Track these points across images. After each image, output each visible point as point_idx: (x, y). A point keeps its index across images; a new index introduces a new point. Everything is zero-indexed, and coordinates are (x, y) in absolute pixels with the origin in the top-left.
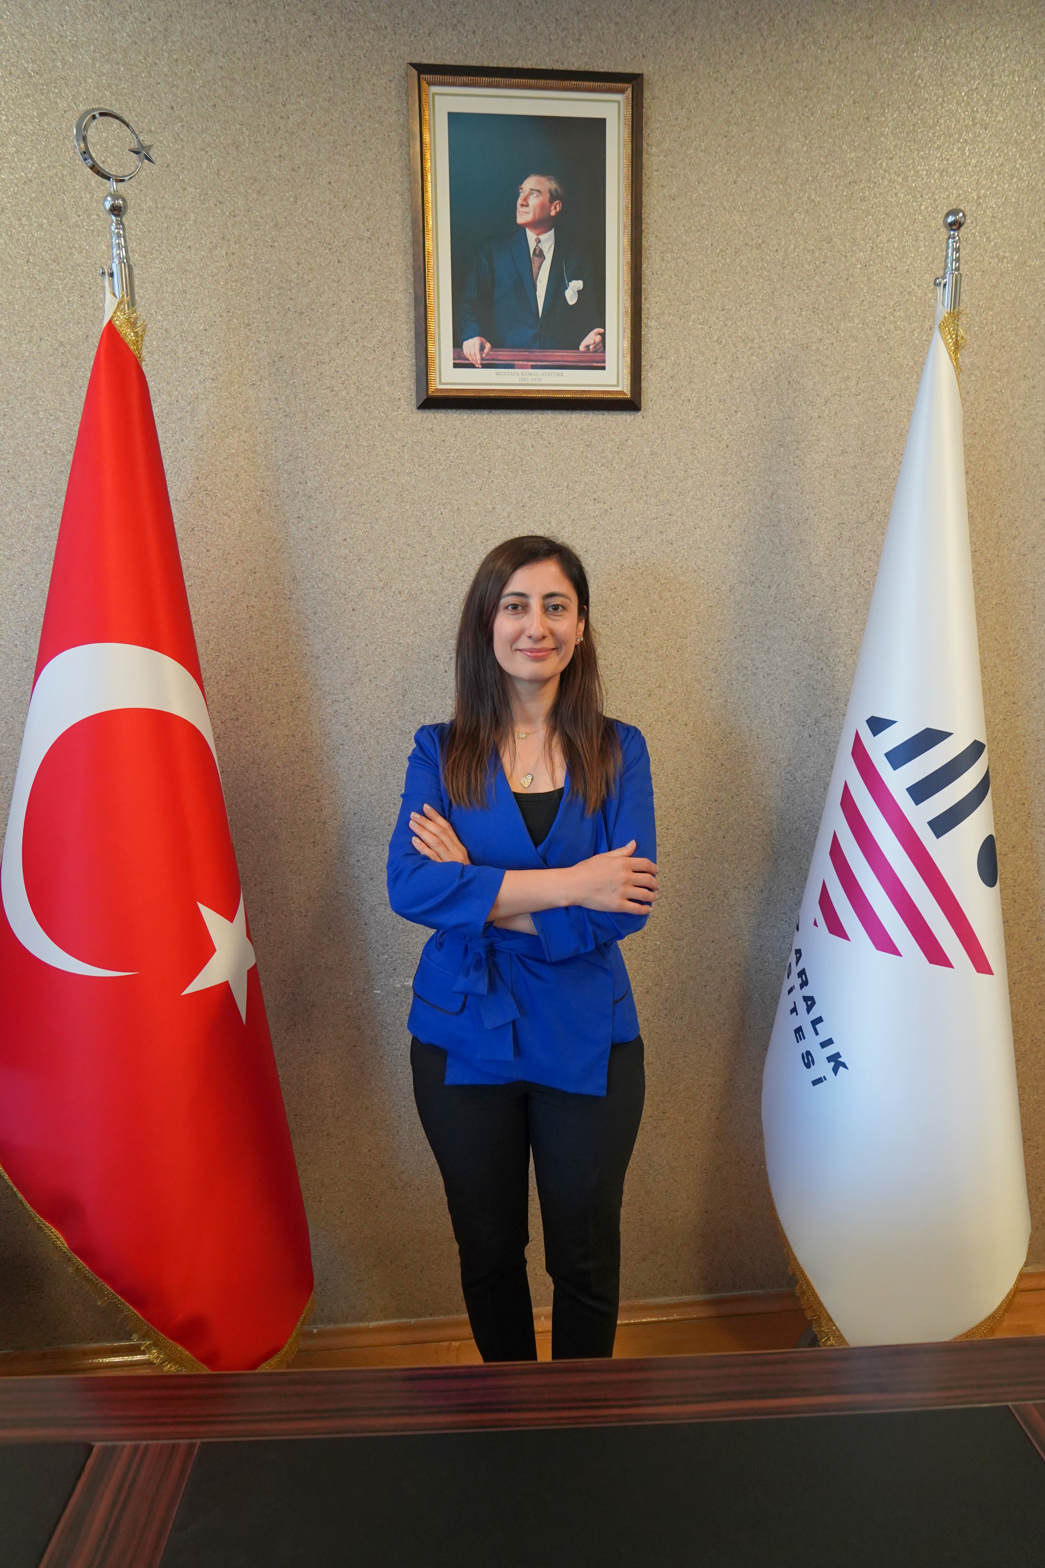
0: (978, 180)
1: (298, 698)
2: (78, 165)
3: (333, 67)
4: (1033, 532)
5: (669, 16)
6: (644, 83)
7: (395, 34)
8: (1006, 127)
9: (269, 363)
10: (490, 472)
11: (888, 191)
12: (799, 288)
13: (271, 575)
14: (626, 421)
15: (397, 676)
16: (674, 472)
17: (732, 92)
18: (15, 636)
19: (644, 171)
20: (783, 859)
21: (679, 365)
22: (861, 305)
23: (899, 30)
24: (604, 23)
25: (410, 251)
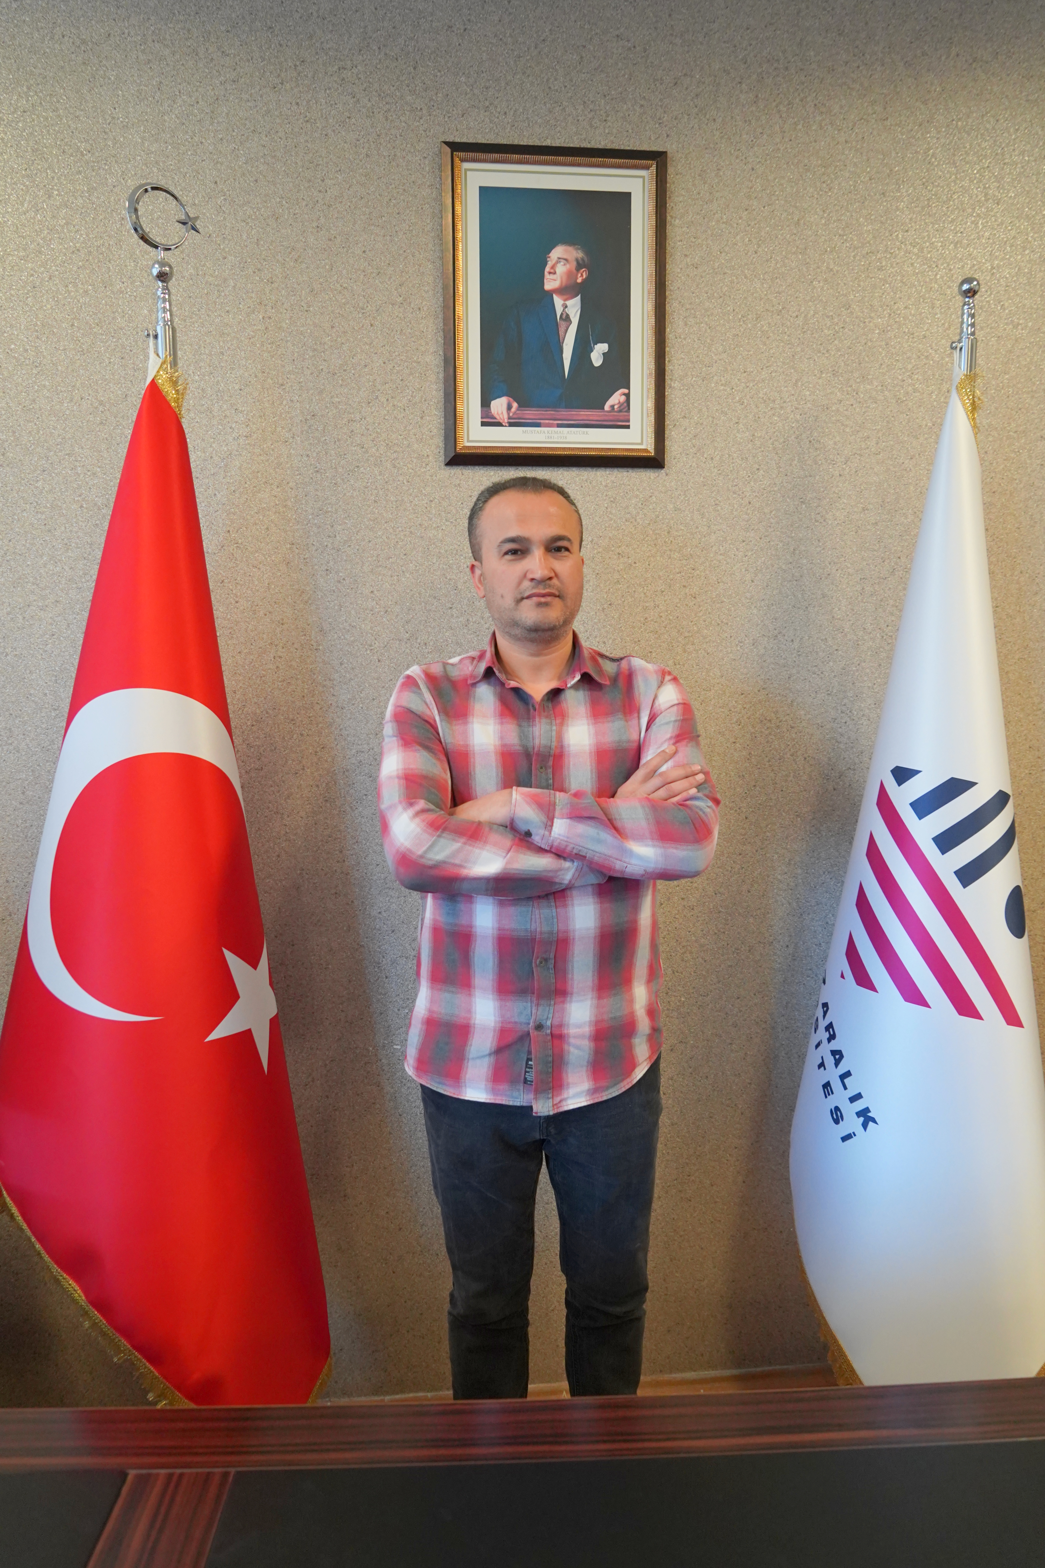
0: (992, 251)
1: (323, 748)
2: (124, 235)
3: (370, 145)
5: (692, 100)
6: (668, 160)
7: (430, 115)
8: (1018, 203)
9: (301, 421)
11: (905, 261)
12: (820, 352)
13: (299, 626)
14: (650, 478)
16: (697, 528)
17: (753, 169)
18: (45, 685)
19: (667, 241)
20: (809, 914)
21: (702, 424)
22: (880, 368)
23: (912, 113)
24: (630, 106)
25: (441, 316)
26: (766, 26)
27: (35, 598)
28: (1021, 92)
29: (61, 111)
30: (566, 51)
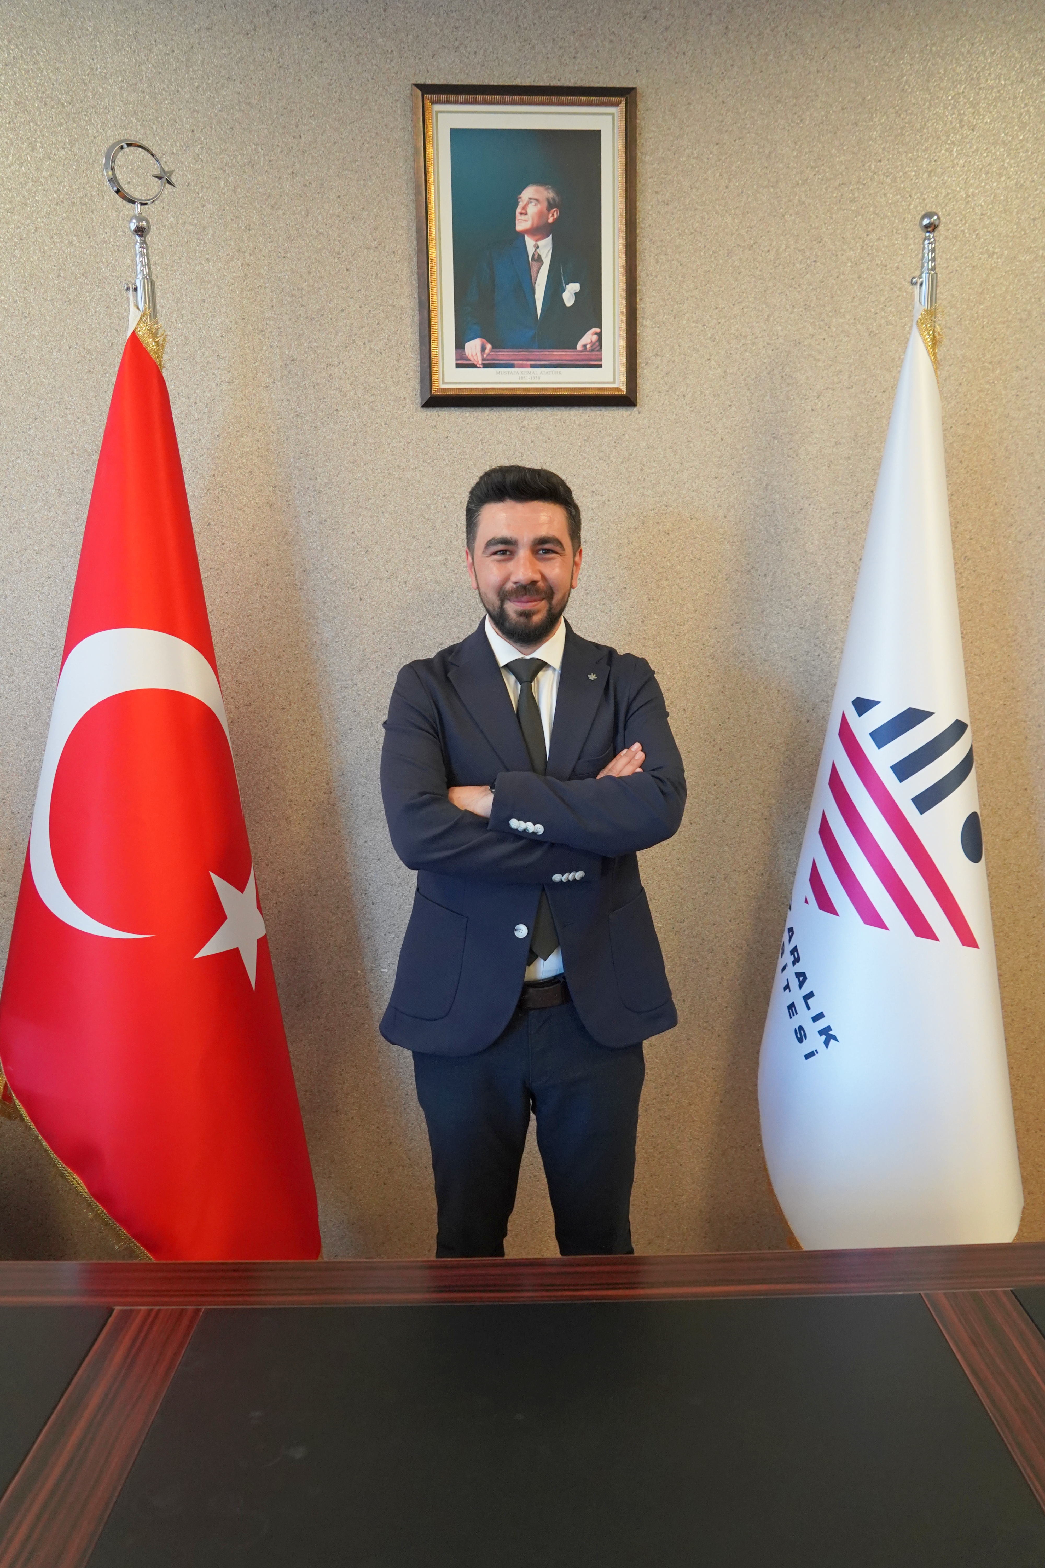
0: (967, 178)
1: (308, 684)
2: (106, 186)
3: (342, 90)
4: (1029, 519)
5: (661, 33)
6: (638, 95)
7: (401, 57)
8: (994, 128)
9: (281, 366)
11: (878, 192)
12: (791, 286)
13: (283, 567)
14: (623, 416)
16: (670, 465)
17: (723, 102)
18: (43, 625)
19: (638, 179)
21: (674, 361)
22: (852, 302)
23: (885, 39)
24: (599, 41)
25: (415, 259)
27: (31, 542)
28: (998, 13)
29: (41, 64)
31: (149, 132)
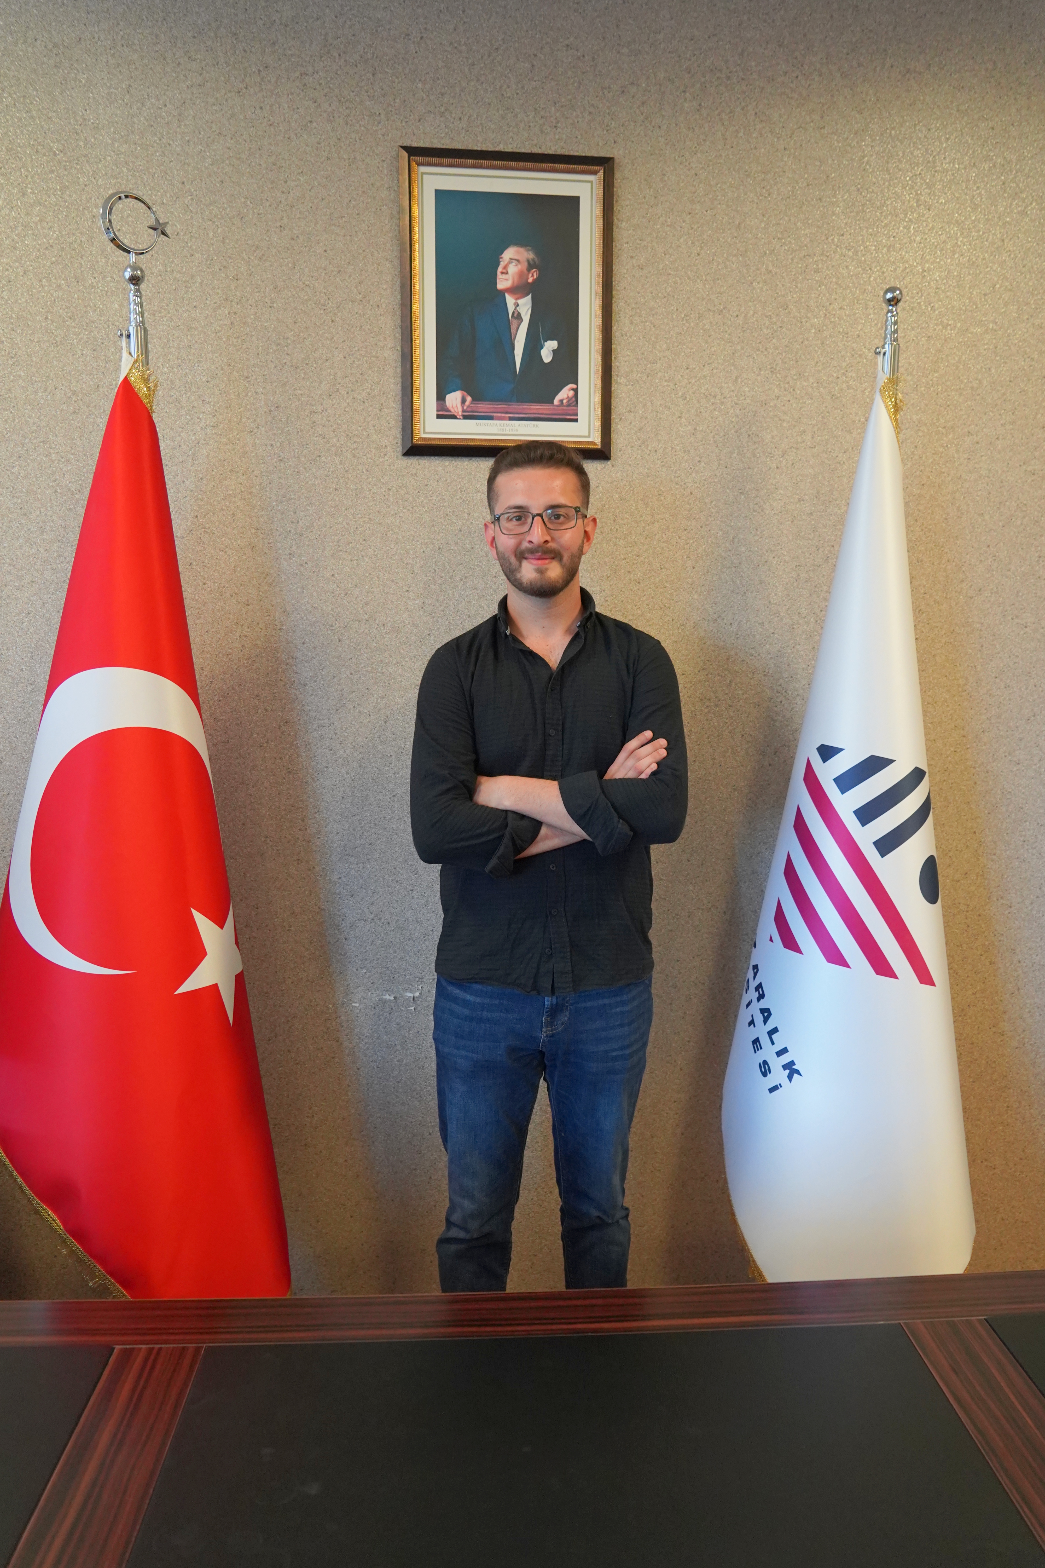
0: (923, 254)
1: (286, 722)
2: (96, 232)
3: (331, 149)
4: (979, 576)
5: (638, 107)
6: (615, 165)
7: (388, 120)
8: (948, 209)
9: (265, 412)
10: (469, 514)
11: (840, 264)
12: (758, 350)
13: (263, 607)
14: (597, 469)
15: (380, 703)
16: (641, 517)
17: (696, 175)
18: (21, 661)
19: (614, 244)
20: (745, 882)
21: (646, 418)
22: (816, 366)
23: (848, 121)
24: (579, 113)
25: (398, 313)
26: (709, 37)
27: (12, 578)
28: (952, 102)
29: (34, 113)
30: (519, 60)
31: (139, 182)
